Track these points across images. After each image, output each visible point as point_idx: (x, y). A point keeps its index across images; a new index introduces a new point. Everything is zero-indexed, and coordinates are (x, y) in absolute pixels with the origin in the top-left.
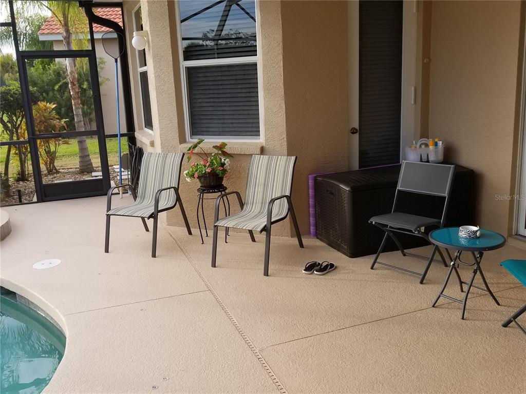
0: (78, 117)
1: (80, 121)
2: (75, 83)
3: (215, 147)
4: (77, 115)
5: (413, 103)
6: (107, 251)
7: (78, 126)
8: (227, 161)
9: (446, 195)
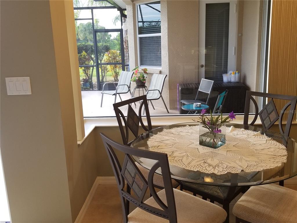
0: (126, 57)
1: (127, 59)
2: (126, 42)
3: (142, 70)
4: (126, 56)
5: (234, 54)
6: (101, 107)
7: (126, 61)
8: (145, 76)
9: (209, 93)
